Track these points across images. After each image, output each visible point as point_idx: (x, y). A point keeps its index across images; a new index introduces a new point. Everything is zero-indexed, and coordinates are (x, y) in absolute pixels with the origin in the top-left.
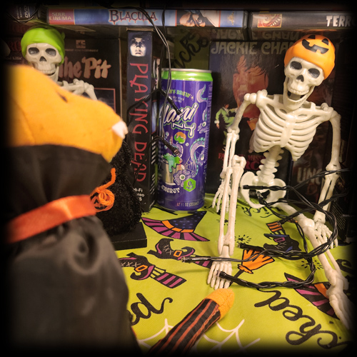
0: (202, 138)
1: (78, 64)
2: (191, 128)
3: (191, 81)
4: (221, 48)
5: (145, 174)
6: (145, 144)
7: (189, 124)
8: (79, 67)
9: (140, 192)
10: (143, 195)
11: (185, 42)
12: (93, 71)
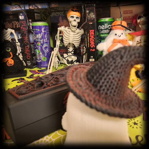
0: (46, 44)
1: (11, 24)
2: (42, 41)
3: (40, 26)
4: (53, 14)
5: (30, 56)
7: (41, 39)
8: (12, 25)
9: (29, 63)
10: (30, 63)
11: (44, 13)
12: (16, 26)
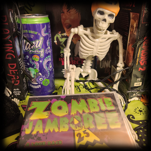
0: (49, 56)
2: (42, 52)
5: (19, 81)
6: (15, 64)
7: (40, 50)
9: (18, 91)
